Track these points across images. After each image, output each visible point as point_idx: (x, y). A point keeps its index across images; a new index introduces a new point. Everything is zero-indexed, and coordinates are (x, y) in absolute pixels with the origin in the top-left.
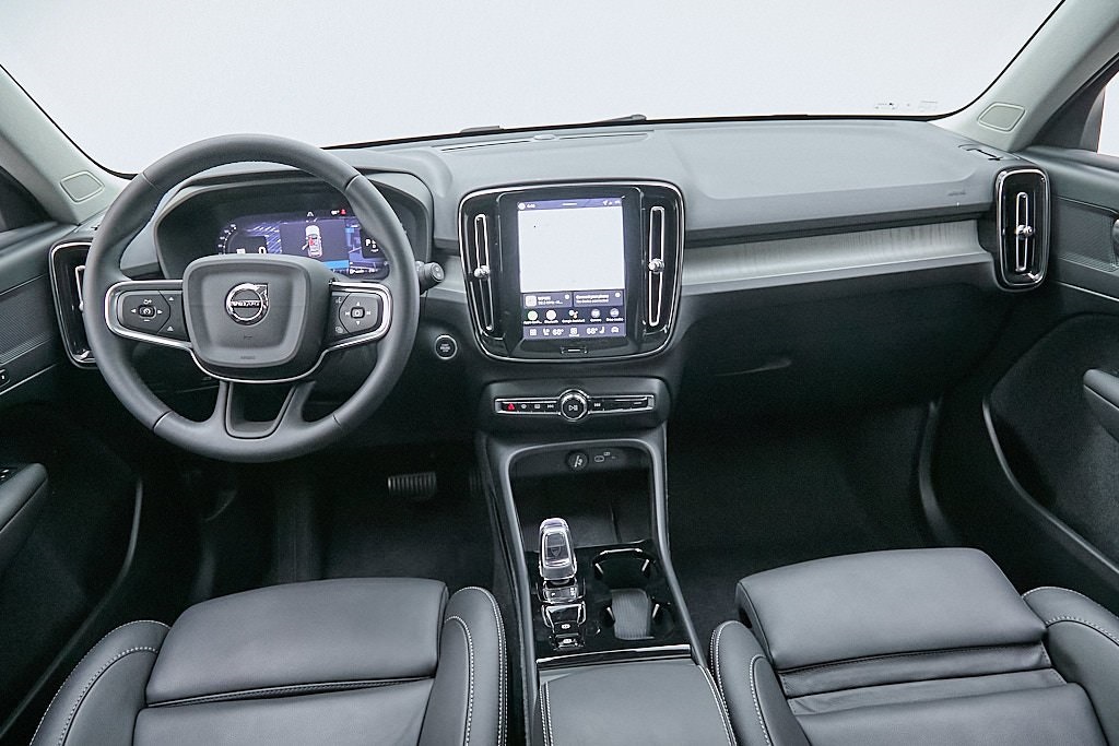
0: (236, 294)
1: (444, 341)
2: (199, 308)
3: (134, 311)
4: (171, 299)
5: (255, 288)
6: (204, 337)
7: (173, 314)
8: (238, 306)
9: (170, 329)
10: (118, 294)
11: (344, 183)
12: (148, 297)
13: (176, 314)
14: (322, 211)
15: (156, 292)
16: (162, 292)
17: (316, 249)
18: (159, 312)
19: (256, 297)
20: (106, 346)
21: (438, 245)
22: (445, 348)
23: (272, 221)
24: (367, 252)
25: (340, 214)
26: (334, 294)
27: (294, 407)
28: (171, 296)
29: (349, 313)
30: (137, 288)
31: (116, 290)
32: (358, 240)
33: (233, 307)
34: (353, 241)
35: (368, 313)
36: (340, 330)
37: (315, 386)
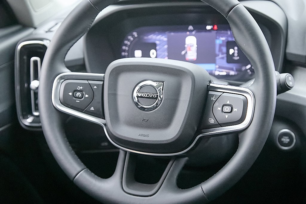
0: (141, 87)
1: (285, 134)
2: (114, 95)
3: (71, 94)
4: (95, 87)
5: (155, 84)
6: (115, 117)
7: (95, 98)
8: (141, 97)
9: (92, 109)
10: (62, 81)
11: (227, 9)
12: (81, 85)
13: (98, 98)
14: (199, 26)
15: (86, 82)
16: (90, 82)
17: (192, 54)
18: (87, 96)
19: (154, 91)
20: (50, 117)
21: (289, 58)
22: (286, 140)
23: (162, 31)
24: (230, 59)
25: (212, 29)
26: (210, 93)
27: (171, 176)
28: (96, 85)
29: (220, 109)
30: (74, 77)
31: (61, 78)
32: (224, 49)
33: (138, 97)
34: (220, 50)
35: (235, 110)
36: (212, 121)
37: (188, 161)
